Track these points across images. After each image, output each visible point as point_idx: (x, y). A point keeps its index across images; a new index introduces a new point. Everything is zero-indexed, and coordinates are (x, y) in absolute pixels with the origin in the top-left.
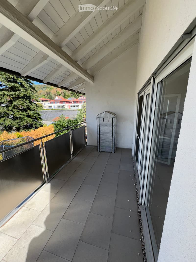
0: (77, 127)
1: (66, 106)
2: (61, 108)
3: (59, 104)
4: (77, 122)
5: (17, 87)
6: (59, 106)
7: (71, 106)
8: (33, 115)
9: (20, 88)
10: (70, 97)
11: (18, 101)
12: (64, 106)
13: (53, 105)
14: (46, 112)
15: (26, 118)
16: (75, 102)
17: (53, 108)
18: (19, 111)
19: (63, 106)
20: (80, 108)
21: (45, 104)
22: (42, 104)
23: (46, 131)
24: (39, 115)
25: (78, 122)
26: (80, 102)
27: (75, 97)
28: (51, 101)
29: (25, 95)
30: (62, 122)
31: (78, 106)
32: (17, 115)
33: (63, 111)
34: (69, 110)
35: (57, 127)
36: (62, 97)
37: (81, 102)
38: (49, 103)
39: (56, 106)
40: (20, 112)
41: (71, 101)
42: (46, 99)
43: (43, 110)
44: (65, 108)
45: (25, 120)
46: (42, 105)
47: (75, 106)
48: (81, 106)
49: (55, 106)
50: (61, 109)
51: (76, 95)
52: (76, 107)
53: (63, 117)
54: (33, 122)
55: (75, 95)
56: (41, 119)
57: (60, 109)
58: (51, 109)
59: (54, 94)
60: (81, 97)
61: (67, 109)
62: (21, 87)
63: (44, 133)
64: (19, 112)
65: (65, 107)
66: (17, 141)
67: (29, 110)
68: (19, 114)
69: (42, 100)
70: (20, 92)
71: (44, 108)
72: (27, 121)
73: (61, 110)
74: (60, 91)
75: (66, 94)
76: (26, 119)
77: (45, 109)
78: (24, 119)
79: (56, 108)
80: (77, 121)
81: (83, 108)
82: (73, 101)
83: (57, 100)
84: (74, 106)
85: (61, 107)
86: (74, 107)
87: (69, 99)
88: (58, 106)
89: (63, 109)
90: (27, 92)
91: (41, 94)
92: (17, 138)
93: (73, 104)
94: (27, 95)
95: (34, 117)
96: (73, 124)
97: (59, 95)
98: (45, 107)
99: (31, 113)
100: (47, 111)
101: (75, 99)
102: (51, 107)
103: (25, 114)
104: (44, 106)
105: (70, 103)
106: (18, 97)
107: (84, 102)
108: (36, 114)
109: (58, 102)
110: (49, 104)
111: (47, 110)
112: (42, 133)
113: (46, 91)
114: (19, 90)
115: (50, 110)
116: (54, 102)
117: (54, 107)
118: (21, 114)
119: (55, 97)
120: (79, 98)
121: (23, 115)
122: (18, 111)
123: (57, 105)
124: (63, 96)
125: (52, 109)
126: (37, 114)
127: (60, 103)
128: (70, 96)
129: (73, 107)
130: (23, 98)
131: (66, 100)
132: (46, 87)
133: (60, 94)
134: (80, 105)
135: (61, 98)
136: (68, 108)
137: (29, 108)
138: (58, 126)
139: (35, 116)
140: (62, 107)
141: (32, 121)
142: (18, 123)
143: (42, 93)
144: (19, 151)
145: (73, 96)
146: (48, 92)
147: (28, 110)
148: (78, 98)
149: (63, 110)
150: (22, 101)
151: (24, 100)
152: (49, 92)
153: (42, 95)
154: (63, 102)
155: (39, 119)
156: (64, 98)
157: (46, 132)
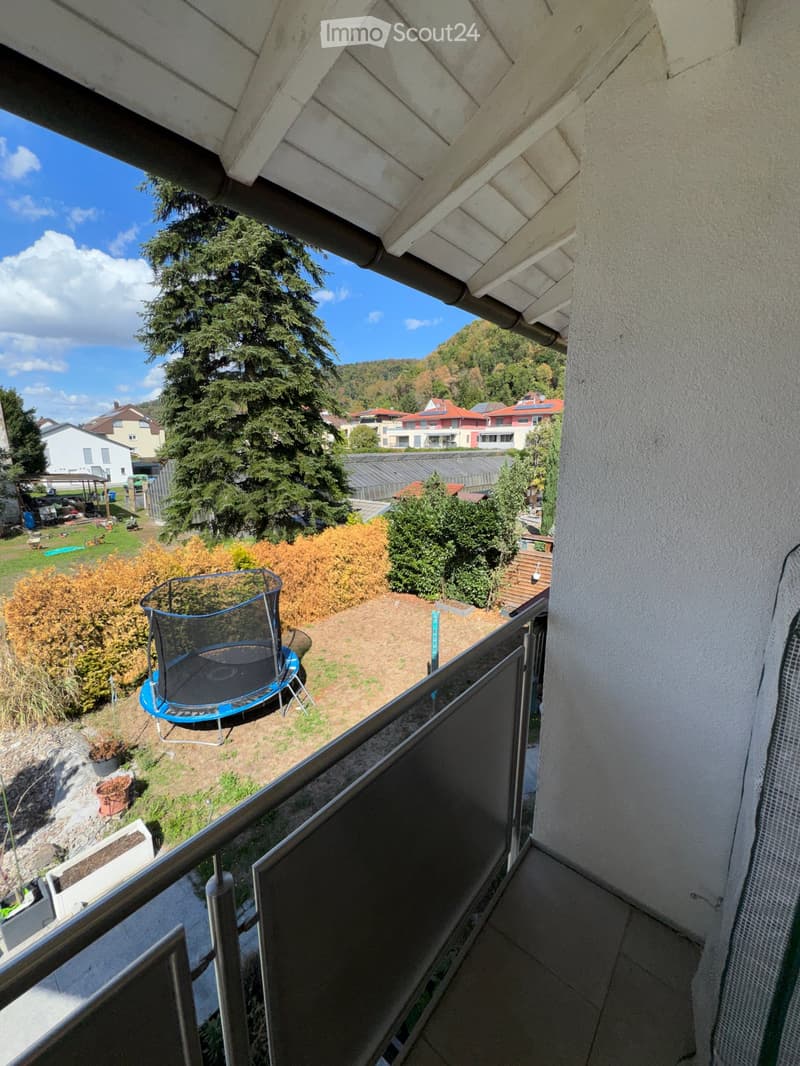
0: (491, 538)
1: (463, 437)
2: (441, 445)
3: (435, 430)
4: (492, 514)
5: (267, 361)
6: (434, 437)
7: (480, 438)
8: (313, 473)
9: (276, 363)
10: (481, 402)
11: (265, 416)
12: (453, 436)
13: (410, 433)
14: (382, 459)
15: (285, 485)
16: (499, 420)
17: (411, 444)
18: (264, 458)
19: (448, 437)
20: (519, 444)
21: (385, 429)
22: (376, 429)
23: (351, 544)
24: (337, 472)
25: (499, 513)
26: (520, 421)
27: (501, 400)
28: (410, 416)
29: (288, 390)
30: (422, 510)
31: (512, 436)
32: (258, 471)
33: (444, 457)
34: (469, 454)
35: (399, 530)
36: (449, 402)
37: (527, 421)
38: (400, 424)
39: (424, 438)
40: (270, 458)
41: (482, 417)
42: (391, 411)
43: (377, 452)
44: (458, 446)
45: (281, 492)
46: (374, 432)
47: (498, 439)
48: (525, 438)
49: (419, 436)
50: (441, 450)
51: (506, 393)
52: (502, 440)
53: (437, 484)
54: (310, 504)
55: (502, 392)
56: (345, 490)
57: (436, 450)
58: (404, 448)
59: (422, 391)
60: (528, 398)
61: (462, 449)
62: (279, 360)
63: (340, 556)
64: (267, 460)
65: (456, 440)
66: (233, 581)
67: (301, 454)
68: (263, 468)
69: (379, 416)
70: (273, 379)
71: (381, 444)
72: (288, 498)
73: (438, 453)
74: (446, 380)
75: (469, 391)
76: (285, 491)
77: (385, 447)
78: (280, 487)
79: (422, 446)
80: (496, 510)
81: (531, 446)
82: (492, 418)
83: (431, 412)
84: (493, 438)
85: (441, 439)
86: (493, 443)
87: (477, 410)
88: (431, 437)
89: (447, 450)
90: (300, 380)
91: (379, 394)
92: (231, 568)
93: (489, 430)
94: (296, 391)
95: (317, 483)
96: (473, 524)
97: (442, 395)
98: (385, 441)
99: (306, 463)
100: (387, 455)
101: (501, 409)
102: (403, 439)
103: (286, 467)
104: (382, 436)
105: (477, 425)
106: (266, 402)
107: (540, 419)
108: (326, 468)
109: (431, 422)
110: (398, 428)
111: (389, 451)
112: (333, 555)
113: (396, 381)
114: (272, 373)
115: (400, 451)
116: (417, 423)
117: (417, 438)
118: (270, 470)
119: (426, 403)
120: (520, 402)
121: (277, 472)
122: (261, 458)
123: (426, 431)
124: (453, 398)
125: (409, 449)
126: (330, 470)
127: (440, 426)
128: (483, 397)
129: (491, 441)
130: (283, 402)
131: (463, 413)
132: (398, 367)
133: (443, 389)
134: (521, 433)
135: (447, 407)
136: (469, 446)
137: (301, 446)
138: (404, 528)
139: (319, 479)
140: (444, 442)
141: (307, 500)
142: (257, 503)
143: (383, 391)
144: (237, 622)
145: (494, 398)
146: (403, 386)
147: (299, 454)
148: (516, 403)
149: (447, 452)
150: (280, 414)
151: (285, 413)
152: (407, 386)
153: (381, 398)
154: (450, 420)
155: (337, 491)
156: (459, 406)
157: (351, 547)
